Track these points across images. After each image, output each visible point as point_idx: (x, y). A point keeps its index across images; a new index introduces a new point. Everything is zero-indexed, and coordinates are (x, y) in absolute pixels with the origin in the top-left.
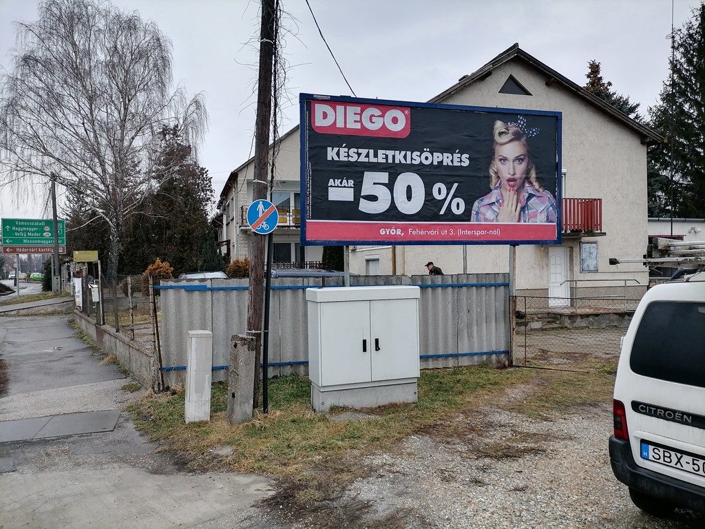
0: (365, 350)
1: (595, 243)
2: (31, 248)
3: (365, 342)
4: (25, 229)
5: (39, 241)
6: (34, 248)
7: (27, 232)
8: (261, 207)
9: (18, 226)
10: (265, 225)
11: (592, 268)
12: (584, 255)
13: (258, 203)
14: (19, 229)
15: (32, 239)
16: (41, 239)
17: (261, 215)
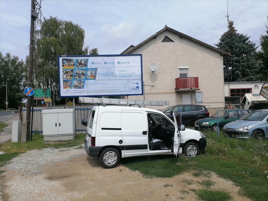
0: (56, 126)
1: (201, 92)
2: (40, 98)
3: (56, 124)
4: (39, 92)
5: (43, 96)
6: (41, 98)
7: (39, 93)
8: (28, 89)
9: (37, 91)
10: (30, 94)
11: (200, 101)
12: (197, 97)
13: (28, 88)
14: (37, 92)
15: (41, 95)
16: (43, 95)
17: (28, 91)
